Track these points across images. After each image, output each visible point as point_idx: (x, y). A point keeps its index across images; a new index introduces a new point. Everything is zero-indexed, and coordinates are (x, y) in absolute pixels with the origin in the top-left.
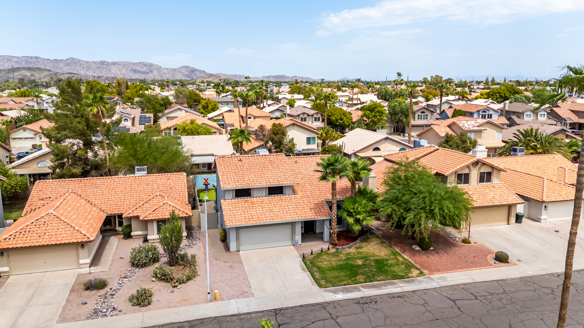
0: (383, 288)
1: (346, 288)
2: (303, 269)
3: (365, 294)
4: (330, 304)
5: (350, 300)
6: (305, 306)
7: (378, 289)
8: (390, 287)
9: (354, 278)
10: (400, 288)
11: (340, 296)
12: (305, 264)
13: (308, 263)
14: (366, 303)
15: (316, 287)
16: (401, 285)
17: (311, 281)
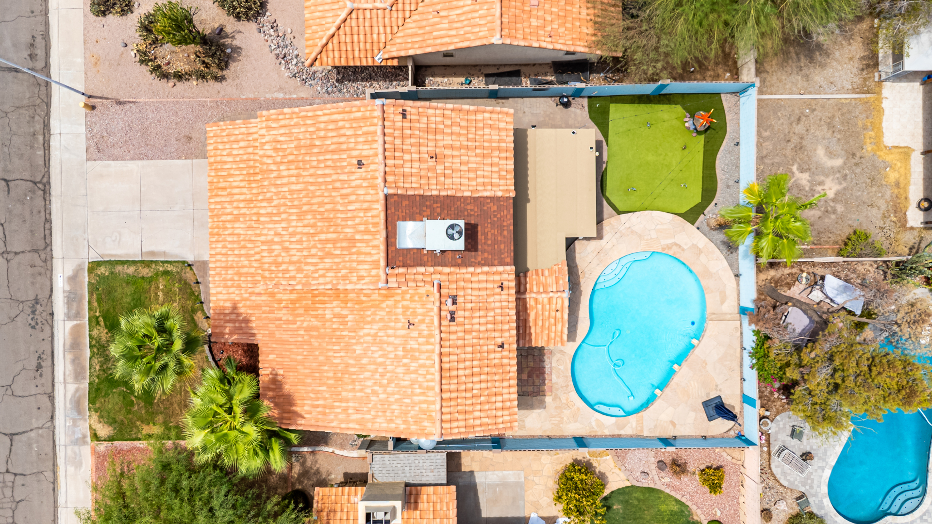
0: (69, 357)
1: (80, 301)
2: (152, 253)
3: (59, 322)
4: (45, 261)
5: (48, 293)
6: (47, 226)
7: (68, 346)
8: (70, 367)
9: (102, 323)
10: (62, 381)
11: (60, 284)
12: (167, 262)
13: (169, 268)
14: (33, 312)
15: (94, 257)
16: (72, 388)
17: (112, 255)
